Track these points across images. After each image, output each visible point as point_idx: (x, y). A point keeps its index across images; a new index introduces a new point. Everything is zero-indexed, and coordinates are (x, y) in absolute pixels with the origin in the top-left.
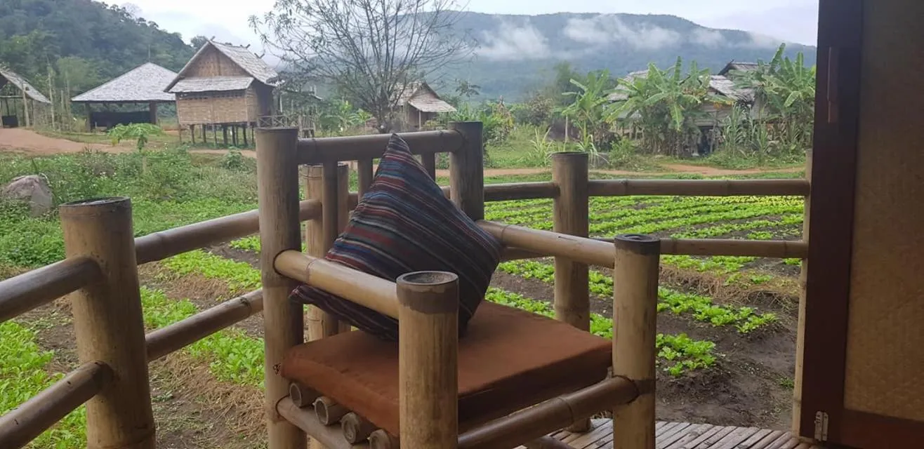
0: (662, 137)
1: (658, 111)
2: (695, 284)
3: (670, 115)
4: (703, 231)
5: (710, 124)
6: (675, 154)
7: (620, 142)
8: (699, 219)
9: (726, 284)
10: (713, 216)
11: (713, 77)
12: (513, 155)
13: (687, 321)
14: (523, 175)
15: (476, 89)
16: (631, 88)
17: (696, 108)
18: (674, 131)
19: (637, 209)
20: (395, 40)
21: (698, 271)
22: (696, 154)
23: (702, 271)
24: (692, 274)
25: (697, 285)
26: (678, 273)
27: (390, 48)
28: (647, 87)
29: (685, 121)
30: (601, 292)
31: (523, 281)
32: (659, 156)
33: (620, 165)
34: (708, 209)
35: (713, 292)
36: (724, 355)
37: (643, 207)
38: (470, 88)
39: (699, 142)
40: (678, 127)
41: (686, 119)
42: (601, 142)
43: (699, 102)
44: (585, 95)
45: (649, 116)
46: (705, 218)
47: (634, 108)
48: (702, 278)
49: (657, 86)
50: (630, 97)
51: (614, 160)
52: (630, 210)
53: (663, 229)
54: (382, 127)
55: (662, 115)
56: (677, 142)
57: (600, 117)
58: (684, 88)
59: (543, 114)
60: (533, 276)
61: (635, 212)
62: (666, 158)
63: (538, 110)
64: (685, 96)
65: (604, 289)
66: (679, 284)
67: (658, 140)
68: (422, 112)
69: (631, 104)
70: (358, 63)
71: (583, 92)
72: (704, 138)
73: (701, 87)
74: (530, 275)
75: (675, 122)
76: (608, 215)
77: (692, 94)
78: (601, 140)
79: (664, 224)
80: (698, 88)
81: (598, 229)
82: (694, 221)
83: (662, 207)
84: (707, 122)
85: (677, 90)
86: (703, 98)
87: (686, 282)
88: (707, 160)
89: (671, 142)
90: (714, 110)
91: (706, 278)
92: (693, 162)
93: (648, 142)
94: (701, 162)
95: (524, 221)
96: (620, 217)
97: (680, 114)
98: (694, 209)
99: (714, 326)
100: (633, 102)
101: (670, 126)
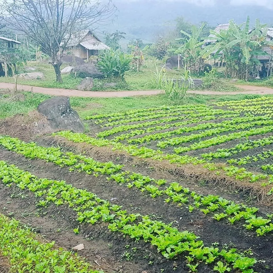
0: (237, 67)
1: (235, 51)
2: (247, 193)
3: (242, 53)
4: (257, 142)
5: (267, 58)
6: (245, 78)
7: (210, 72)
8: (255, 131)
9: (269, 193)
10: (264, 129)
11: (269, 28)
12: (143, 80)
13: (239, 230)
14: (146, 95)
15: (123, 35)
16: (218, 36)
17: (259, 49)
18: (244, 64)
19: (216, 122)
20: (63, 6)
21: (250, 182)
22: (258, 77)
23: (253, 182)
24: (246, 184)
25: (249, 193)
26: (236, 183)
27: (59, 11)
28: (228, 35)
29: (251, 57)
30: (180, 201)
31: (127, 191)
32: (235, 80)
33: (209, 87)
34: (262, 123)
35: (260, 200)
36: (264, 261)
37: (220, 121)
38: (119, 34)
39: (260, 70)
40: (247, 61)
41: (252, 56)
42: (199, 70)
43: (260, 45)
44: (190, 40)
45: (229, 54)
46: (260, 130)
47: (220, 49)
48: (252, 188)
49: (234, 35)
50: (218, 41)
51: (206, 84)
52: (211, 123)
53: (231, 140)
54: (55, 63)
55: (237, 53)
56: (246, 71)
57: (199, 55)
58: (251, 36)
59: (164, 51)
60: (134, 185)
61: (214, 125)
62: (239, 81)
63: (161, 49)
64: (251, 41)
65: (182, 199)
66: (237, 192)
67: (235, 69)
68: (88, 49)
69: (218, 46)
70: (38, 21)
71: (188, 38)
72: (263, 68)
73: (262, 36)
74: (132, 185)
75: (245, 58)
76: (196, 128)
77: (256, 40)
78: (200, 69)
79: (232, 136)
80: (260, 35)
81: (188, 140)
82: (252, 133)
83: (232, 121)
84: (265, 57)
85: (246, 37)
86: (263, 43)
87: (242, 190)
88: (264, 82)
89: (243, 70)
90: (269, 50)
91: (256, 188)
92: (256, 83)
93: (228, 70)
94: (261, 83)
95: (140, 133)
96: (203, 129)
97: (249, 53)
98: (253, 123)
99: (258, 235)
100: (219, 45)
101: (242, 61)
